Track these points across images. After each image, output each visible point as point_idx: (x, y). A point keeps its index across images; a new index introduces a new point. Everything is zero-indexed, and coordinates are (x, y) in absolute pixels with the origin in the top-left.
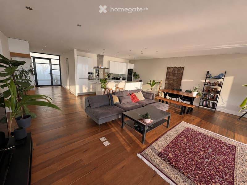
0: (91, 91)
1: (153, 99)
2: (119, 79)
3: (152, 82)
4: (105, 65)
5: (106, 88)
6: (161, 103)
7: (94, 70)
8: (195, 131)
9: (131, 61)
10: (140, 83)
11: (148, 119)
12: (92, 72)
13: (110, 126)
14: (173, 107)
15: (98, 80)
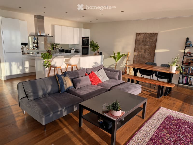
0: (27, 71)
1: (119, 79)
2: (70, 52)
3: (116, 55)
4: (48, 31)
5: (51, 66)
6: (130, 83)
7: (30, 38)
8: (178, 119)
9: (86, 25)
10: (100, 56)
11: (118, 110)
12: (27, 42)
13: (61, 125)
14: (146, 88)
15: (38, 53)
